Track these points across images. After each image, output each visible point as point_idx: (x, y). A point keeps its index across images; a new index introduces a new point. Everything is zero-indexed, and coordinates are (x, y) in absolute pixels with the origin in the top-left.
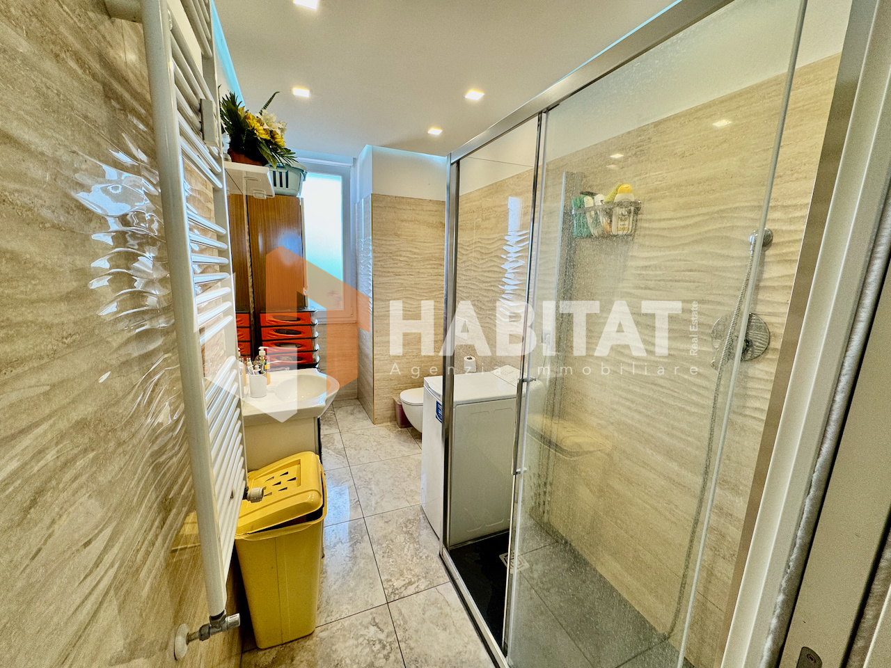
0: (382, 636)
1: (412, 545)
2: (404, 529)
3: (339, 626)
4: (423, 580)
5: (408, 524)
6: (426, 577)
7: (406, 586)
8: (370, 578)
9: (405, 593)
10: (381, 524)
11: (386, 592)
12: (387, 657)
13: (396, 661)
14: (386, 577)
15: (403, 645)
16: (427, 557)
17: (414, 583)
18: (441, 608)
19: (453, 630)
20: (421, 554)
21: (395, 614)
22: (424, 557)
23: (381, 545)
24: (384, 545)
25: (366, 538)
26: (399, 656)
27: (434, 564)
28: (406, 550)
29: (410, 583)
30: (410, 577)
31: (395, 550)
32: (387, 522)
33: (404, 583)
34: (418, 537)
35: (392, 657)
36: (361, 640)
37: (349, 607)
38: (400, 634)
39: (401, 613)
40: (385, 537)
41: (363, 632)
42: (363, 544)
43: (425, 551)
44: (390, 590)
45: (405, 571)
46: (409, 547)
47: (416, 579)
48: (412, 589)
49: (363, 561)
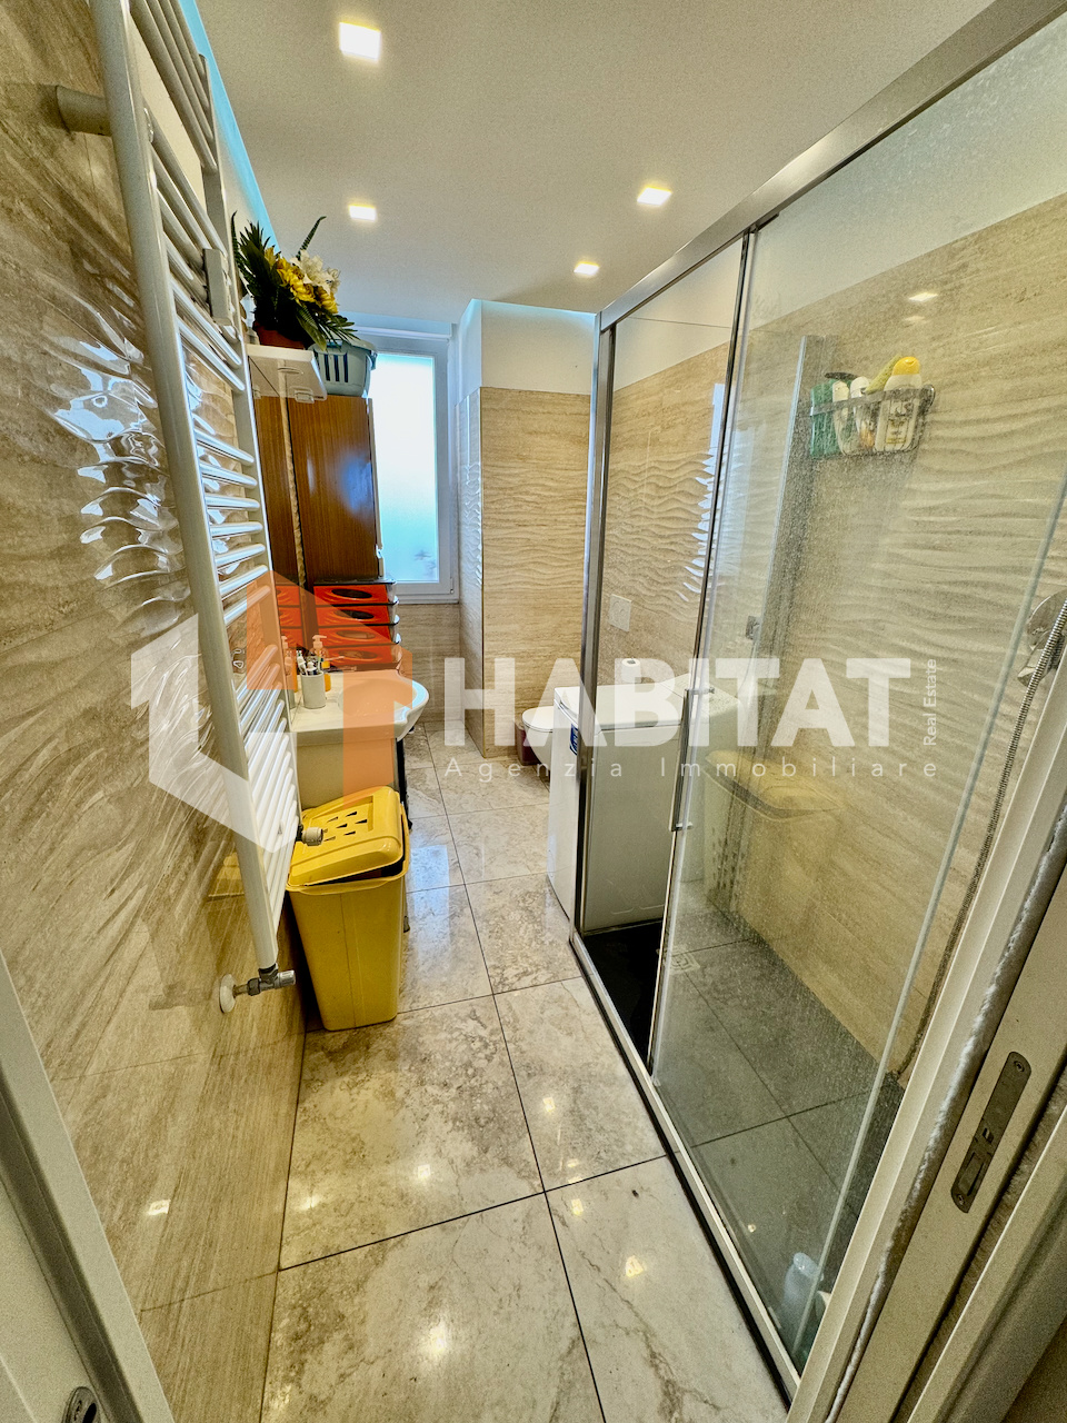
0: (484, 1033)
1: (531, 926)
2: (521, 904)
3: (427, 1015)
4: (544, 971)
5: (527, 898)
6: (548, 968)
7: (519, 977)
8: (472, 962)
9: (518, 985)
10: (489, 895)
11: (492, 980)
12: (489, 1058)
13: (502, 1063)
14: (493, 963)
15: (511, 1046)
16: (551, 943)
17: (531, 973)
18: (567, 1008)
19: (581, 1035)
20: (543, 939)
21: (503, 1009)
22: (547, 942)
23: (488, 921)
24: (491, 923)
25: (467, 911)
26: (506, 1058)
27: (561, 953)
28: (522, 931)
29: (525, 973)
30: (526, 965)
31: (507, 930)
32: (497, 893)
33: (517, 972)
34: (540, 916)
35: (496, 1058)
36: (456, 1034)
37: (442, 994)
38: (508, 1033)
39: (510, 1008)
40: (493, 912)
41: (459, 1025)
42: (463, 919)
43: (548, 934)
44: (498, 979)
45: (519, 958)
46: (527, 928)
47: (534, 969)
48: (527, 981)
49: (462, 940)
